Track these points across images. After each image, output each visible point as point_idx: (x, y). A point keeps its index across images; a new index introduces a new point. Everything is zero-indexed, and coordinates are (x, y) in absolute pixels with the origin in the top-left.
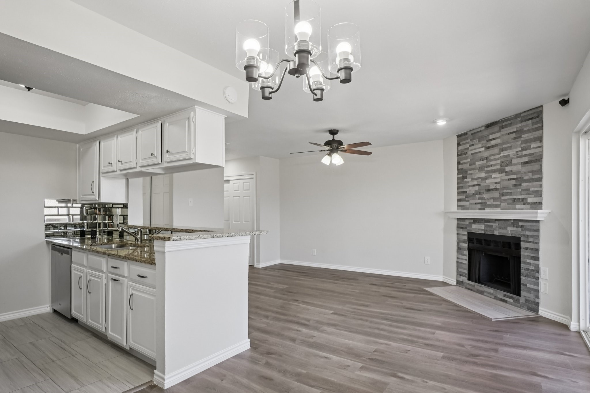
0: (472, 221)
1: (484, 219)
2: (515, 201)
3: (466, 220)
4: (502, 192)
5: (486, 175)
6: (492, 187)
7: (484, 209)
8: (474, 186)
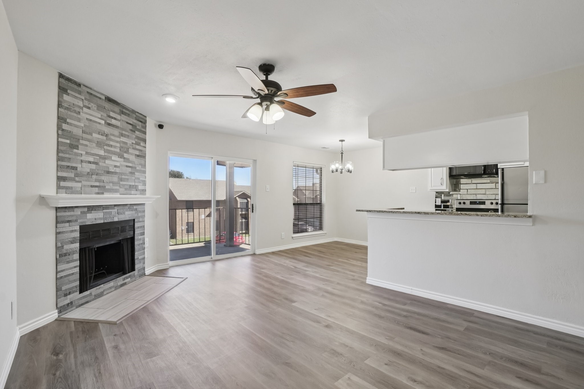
0: (86, 209)
1: (103, 205)
2: (131, 187)
3: (76, 209)
4: (120, 177)
5: (106, 154)
6: (112, 169)
7: (103, 193)
8: (90, 162)
